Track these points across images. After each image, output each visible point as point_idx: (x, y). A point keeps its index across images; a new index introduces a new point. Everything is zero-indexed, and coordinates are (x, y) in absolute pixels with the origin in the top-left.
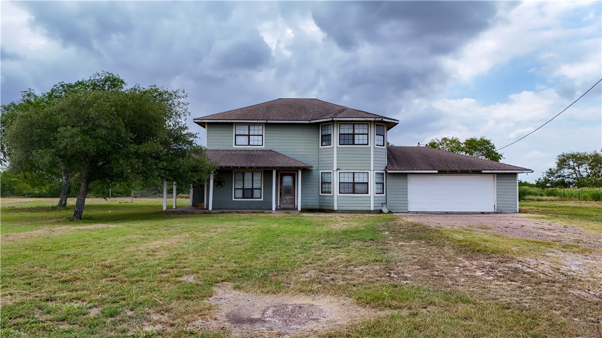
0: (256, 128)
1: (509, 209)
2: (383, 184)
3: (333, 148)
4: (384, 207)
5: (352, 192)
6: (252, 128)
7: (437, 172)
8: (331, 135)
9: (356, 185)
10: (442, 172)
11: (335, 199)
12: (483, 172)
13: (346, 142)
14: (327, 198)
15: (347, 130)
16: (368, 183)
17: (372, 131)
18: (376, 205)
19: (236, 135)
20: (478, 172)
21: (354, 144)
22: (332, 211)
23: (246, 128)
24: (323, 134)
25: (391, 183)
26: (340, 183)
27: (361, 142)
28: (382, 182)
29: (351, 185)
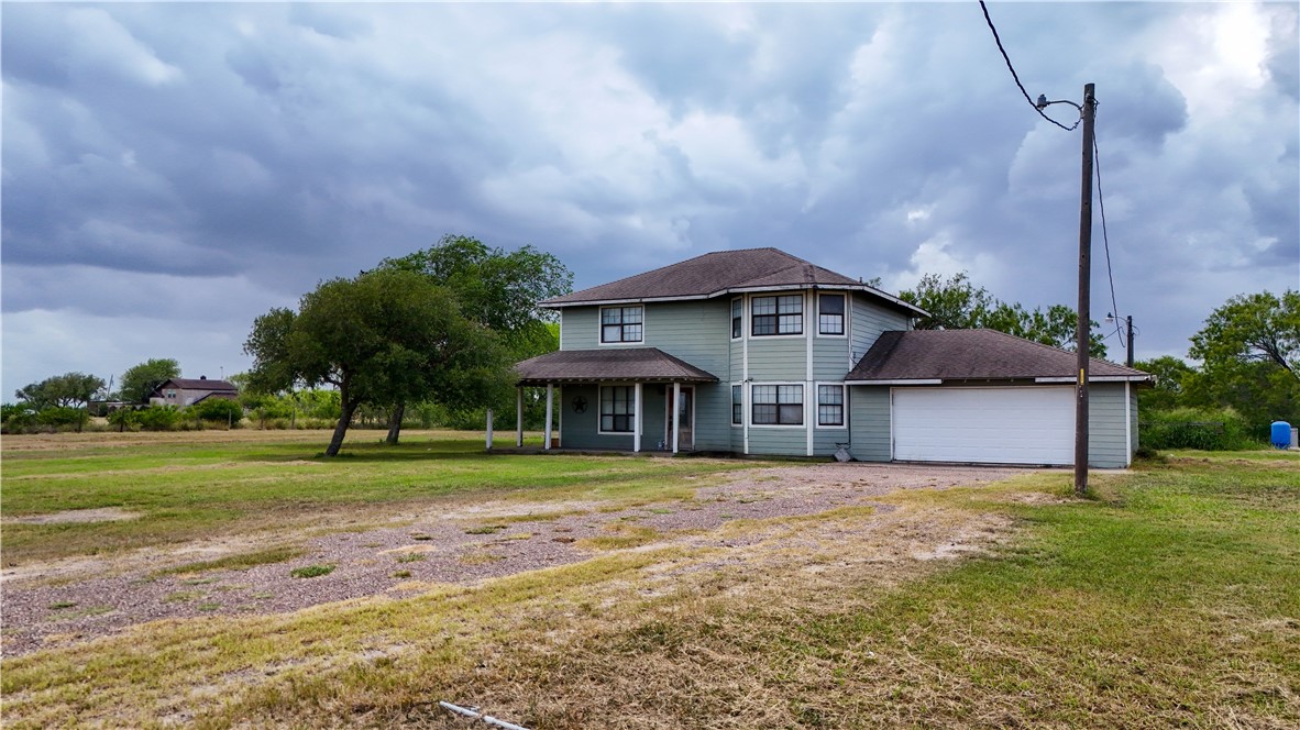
0: (633, 311)
1: (1111, 459)
2: (842, 406)
3: (743, 341)
4: (842, 450)
5: (775, 421)
6: (626, 312)
7: (939, 381)
8: (740, 318)
9: (782, 409)
10: (949, 383)
11: (746, 433)
12: (1037, 380)
13: (765, 330)
14: (735, 432)
15: (767, 308)
16: (802, 405)
17: (810, 308)
18: (818, 446)
19: (603, 326)
20: (1028, 382)
21: (778, 333)
22: (742, 456)
23: (618, 312)
24: (735, 316)
26: (753, 405)
27: (790, 330)
28: (840, 402)
29: (774, 409)
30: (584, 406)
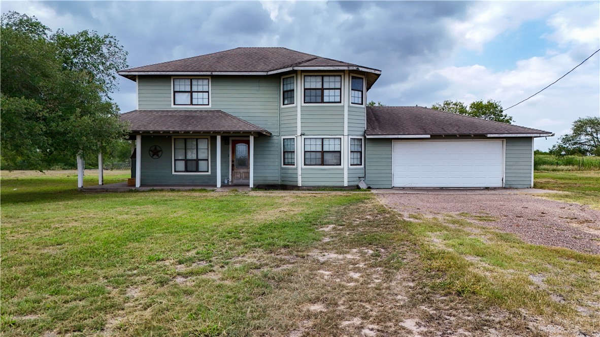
0: (200, 82)
1: (522, 183)
2: (361, 152)
3: (296, 107)
4: (362, 181)
5: (320, 163)
6: (194, 82)
7: (429, 136)
8: (293, 90)
9: (325, 154)
10: (435, 137)
11: (299, 172)
12: (489, 136)
13: (313, 99)
14: (290, 171)
15: (314, 83)
16: (340, 152)
17: (347, 84)
18: (351, 179)
19: (175, 92)
20: (482, 137)
21: (322, 102)
22: (295, 188)
23: (188, 82)
24: (285, 89)
25: (372, 151)
26: (305, 152)
27: (332, 100)
28: (360, 150)
29: (319, 155)
30: (160, 153)
